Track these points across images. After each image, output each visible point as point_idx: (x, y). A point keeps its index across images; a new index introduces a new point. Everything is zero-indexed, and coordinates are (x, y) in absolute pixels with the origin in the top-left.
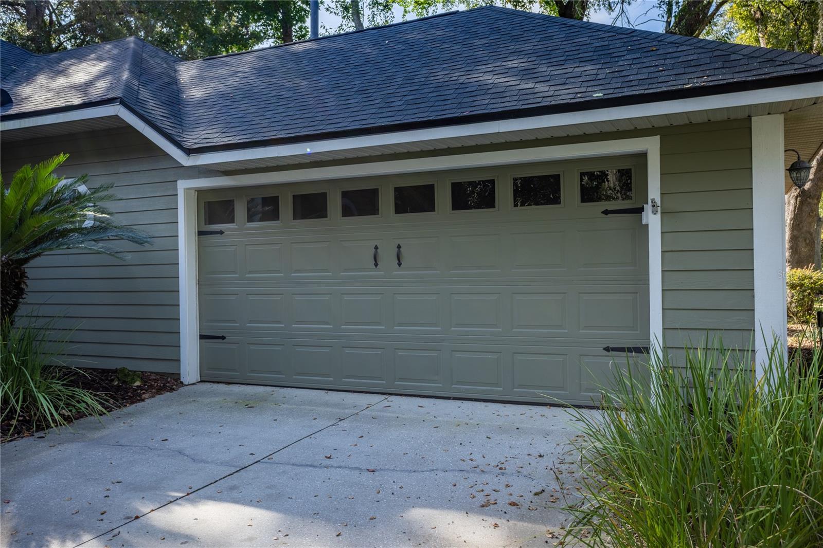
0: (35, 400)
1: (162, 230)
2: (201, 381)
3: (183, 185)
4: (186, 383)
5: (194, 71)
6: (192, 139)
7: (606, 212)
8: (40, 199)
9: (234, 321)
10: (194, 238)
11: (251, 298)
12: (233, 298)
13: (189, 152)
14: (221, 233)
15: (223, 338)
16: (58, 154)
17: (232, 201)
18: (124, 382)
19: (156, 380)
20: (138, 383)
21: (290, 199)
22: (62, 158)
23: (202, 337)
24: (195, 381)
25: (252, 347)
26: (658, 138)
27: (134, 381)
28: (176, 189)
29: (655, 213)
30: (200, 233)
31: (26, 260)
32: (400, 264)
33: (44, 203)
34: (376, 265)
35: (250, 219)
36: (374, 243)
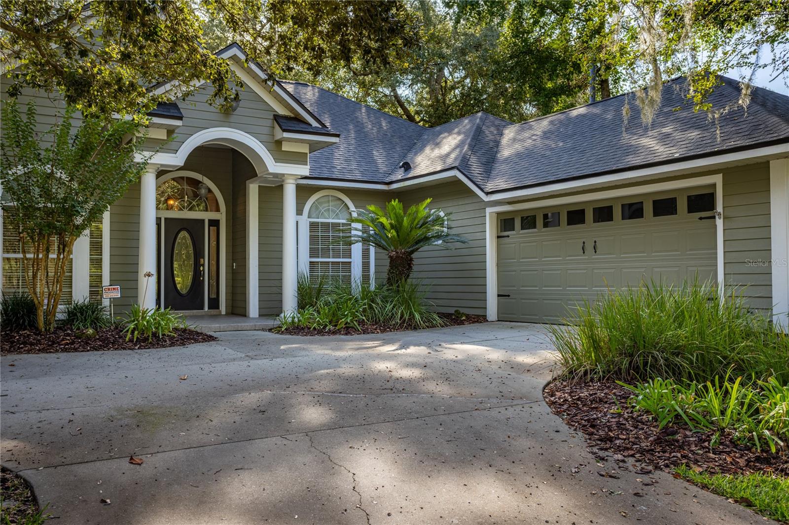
0: (414, 316)
1: (479, 236)
2: (498, 321)
3: (489, 210)
4: (489, 320)
5: (512, 134)
6: (490, 187)
7: (701, 219)
8: (419, 222)
9: (514, 286)
10: (495, 240)
11: (522, 273)
12: (514, 273)
13: (487, 194)
14: (508, 236)
15: (509, 296)
16: (427, 199)
17: (514, 218)
18: (457, 317)
19: (474, 318)
20: (464, 318)
21: (542, 216)
22: (429, 200)
23: (499, 296)
24: (494, 320)
25: (523, 301)
26: (721, 174)
27: (462, 317)
28: (485, 213)
29: (720, 218)
30: (498, 237)
31: (412, 252)
32: (596, 252)
33: (421, 223)
34: (584, 253)
35: (523, 228)
36: (582, 241)
